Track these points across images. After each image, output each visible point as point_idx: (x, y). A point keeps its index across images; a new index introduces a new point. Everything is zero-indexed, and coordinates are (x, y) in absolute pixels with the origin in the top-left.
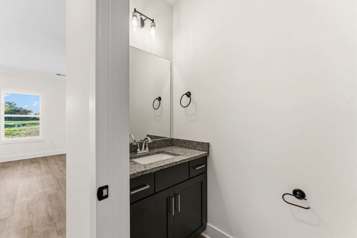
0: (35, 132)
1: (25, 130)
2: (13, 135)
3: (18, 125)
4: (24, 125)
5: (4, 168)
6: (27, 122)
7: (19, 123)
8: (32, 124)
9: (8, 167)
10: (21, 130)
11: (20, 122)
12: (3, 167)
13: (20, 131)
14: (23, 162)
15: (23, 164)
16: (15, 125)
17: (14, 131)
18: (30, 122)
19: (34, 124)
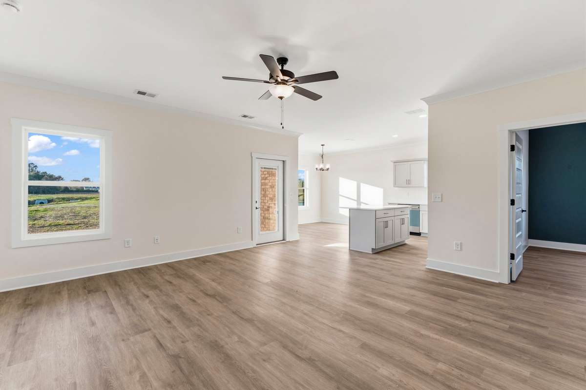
0: (70, 214)
1: (53, 210)
2: (34, 218)
3: (40, 201)
4: (50, 201)
5: (29, 309)
6: (54, 196)
7: (42, 198)
8: (63, 199)
9: (38, 305)
10: (46, 210)
11: (42, 195)
12: (28, 305)
13: (45, 212)
14: (68, 290)
15: (69, 294)
16: (35, 200)
17: (35, 212)
18: (59, 197)
19: (67, 201)
